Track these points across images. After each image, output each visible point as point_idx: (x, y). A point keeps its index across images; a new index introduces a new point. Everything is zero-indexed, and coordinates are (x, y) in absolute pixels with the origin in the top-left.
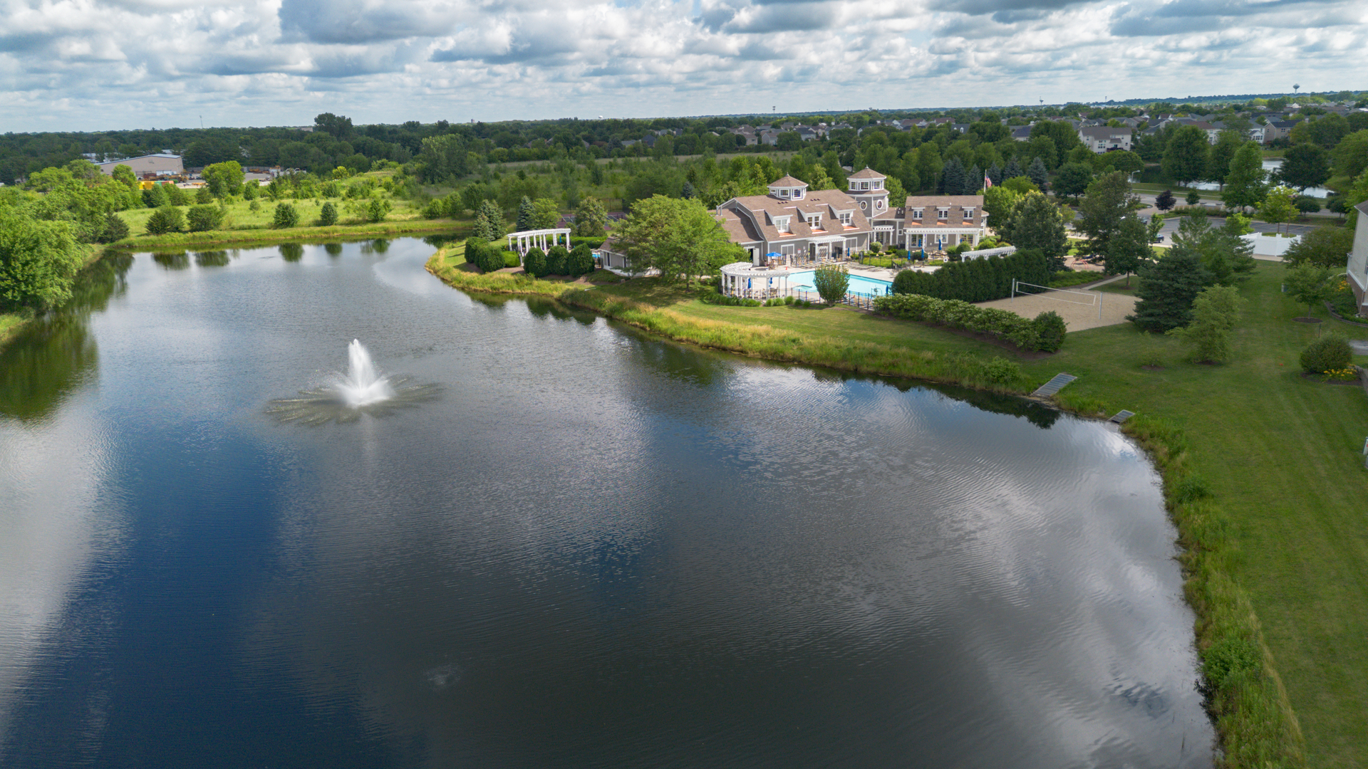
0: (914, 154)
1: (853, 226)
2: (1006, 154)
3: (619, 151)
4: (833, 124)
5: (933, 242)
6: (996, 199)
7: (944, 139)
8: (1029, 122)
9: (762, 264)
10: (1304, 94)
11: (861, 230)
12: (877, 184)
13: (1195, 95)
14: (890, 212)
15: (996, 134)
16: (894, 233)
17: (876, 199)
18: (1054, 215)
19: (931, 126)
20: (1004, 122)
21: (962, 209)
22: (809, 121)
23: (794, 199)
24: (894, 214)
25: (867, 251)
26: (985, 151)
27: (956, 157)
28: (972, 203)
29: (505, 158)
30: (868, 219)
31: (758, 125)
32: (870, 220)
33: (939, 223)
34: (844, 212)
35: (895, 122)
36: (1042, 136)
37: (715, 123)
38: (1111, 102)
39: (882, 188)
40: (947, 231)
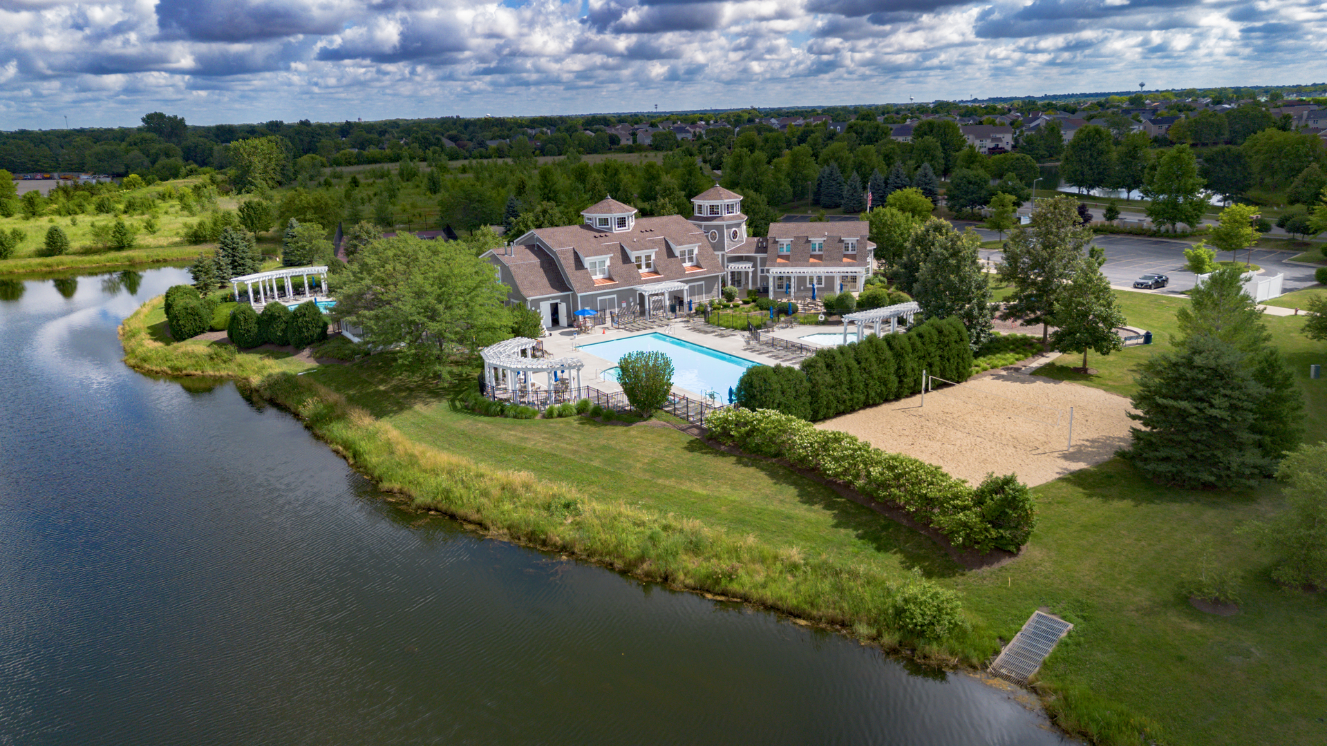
0: (785, 161)
1: (698, 266)
2: (888, 159)
3: (480, 152)
4: (712, 122)
5: (805, 286)
6: (885, 224)
7: (820, 140)
8: (905, 120)
9: (570, 325)
10: (1149, 91)
11: (708, 272)
12: (729, 208)
13: (1051, 94)
14: (748, 244)
15: (874, 133)
16: (755, 273)
17: (729, 227)
18: (974, 262)
19: (807, 125)
20: (880, 119)
21: (841, 241)
22: (689, 119)
23: (617, 230)
24: (754, 247)
25: (717, 298)
26: (866, 154)
27: (834, 164)
28: (855, 231)
29: (352, 160)
30: (720, 253)
31: (636, 124)
32: (723, 255)
33: (812, 260)
34: (686, 247)
35: (773, 121)
36: (926, 137)
37: (592, 122)
38: (975, 100)
39: (737, 212)
40: (822, 271)
